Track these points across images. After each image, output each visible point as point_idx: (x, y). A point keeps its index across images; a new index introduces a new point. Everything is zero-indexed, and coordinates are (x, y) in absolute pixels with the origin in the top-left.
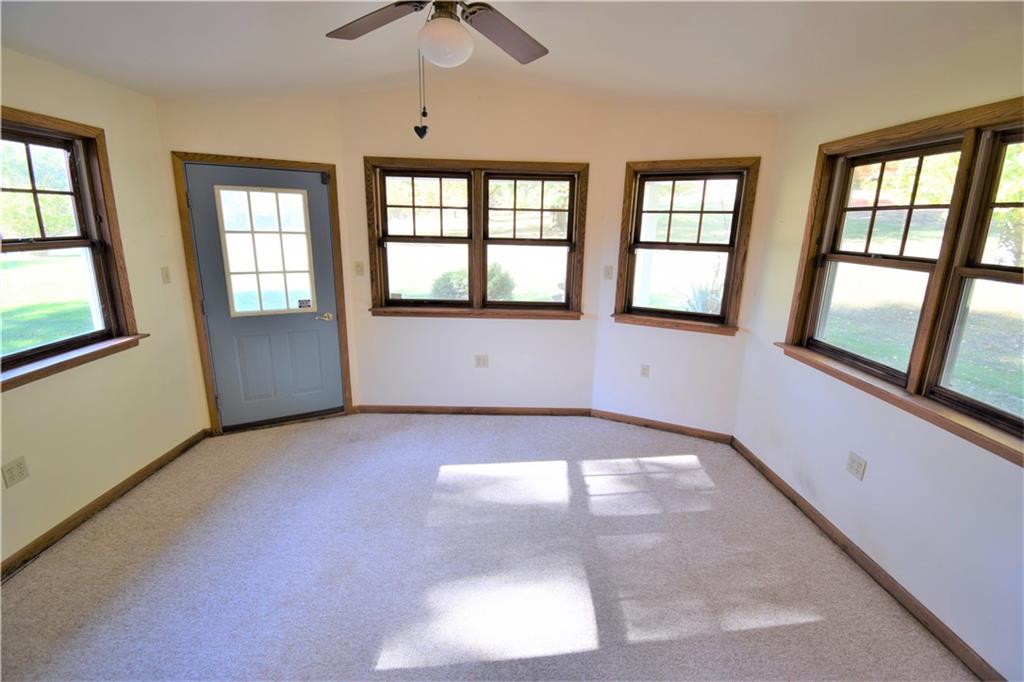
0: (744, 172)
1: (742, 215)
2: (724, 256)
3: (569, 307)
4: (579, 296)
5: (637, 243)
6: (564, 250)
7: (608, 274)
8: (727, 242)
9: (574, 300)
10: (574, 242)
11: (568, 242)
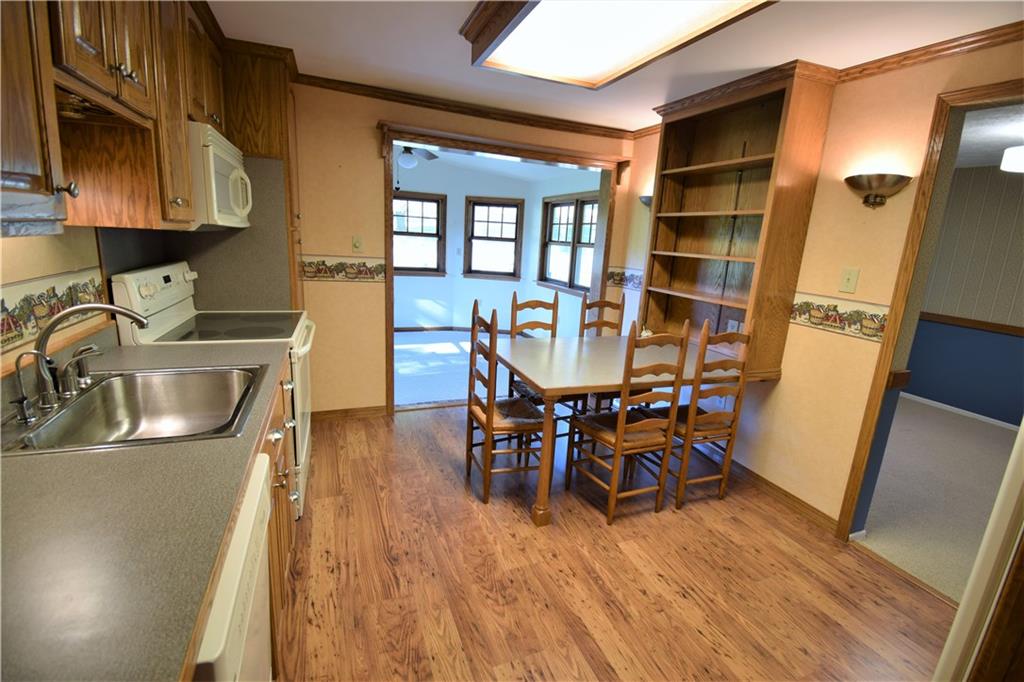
0: (519, 205)
1: (519, 224)
2: (513, 244)
3: (440, 270)
4: (444, 264)
5: (472, 237)
6: (435, 239)
7: (459, 252)
8: (514, 237)
9: (441, 266)
10: (440, 235)
11: (437, 235)
